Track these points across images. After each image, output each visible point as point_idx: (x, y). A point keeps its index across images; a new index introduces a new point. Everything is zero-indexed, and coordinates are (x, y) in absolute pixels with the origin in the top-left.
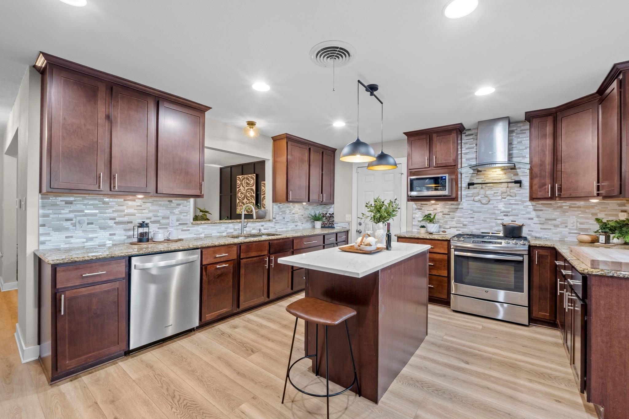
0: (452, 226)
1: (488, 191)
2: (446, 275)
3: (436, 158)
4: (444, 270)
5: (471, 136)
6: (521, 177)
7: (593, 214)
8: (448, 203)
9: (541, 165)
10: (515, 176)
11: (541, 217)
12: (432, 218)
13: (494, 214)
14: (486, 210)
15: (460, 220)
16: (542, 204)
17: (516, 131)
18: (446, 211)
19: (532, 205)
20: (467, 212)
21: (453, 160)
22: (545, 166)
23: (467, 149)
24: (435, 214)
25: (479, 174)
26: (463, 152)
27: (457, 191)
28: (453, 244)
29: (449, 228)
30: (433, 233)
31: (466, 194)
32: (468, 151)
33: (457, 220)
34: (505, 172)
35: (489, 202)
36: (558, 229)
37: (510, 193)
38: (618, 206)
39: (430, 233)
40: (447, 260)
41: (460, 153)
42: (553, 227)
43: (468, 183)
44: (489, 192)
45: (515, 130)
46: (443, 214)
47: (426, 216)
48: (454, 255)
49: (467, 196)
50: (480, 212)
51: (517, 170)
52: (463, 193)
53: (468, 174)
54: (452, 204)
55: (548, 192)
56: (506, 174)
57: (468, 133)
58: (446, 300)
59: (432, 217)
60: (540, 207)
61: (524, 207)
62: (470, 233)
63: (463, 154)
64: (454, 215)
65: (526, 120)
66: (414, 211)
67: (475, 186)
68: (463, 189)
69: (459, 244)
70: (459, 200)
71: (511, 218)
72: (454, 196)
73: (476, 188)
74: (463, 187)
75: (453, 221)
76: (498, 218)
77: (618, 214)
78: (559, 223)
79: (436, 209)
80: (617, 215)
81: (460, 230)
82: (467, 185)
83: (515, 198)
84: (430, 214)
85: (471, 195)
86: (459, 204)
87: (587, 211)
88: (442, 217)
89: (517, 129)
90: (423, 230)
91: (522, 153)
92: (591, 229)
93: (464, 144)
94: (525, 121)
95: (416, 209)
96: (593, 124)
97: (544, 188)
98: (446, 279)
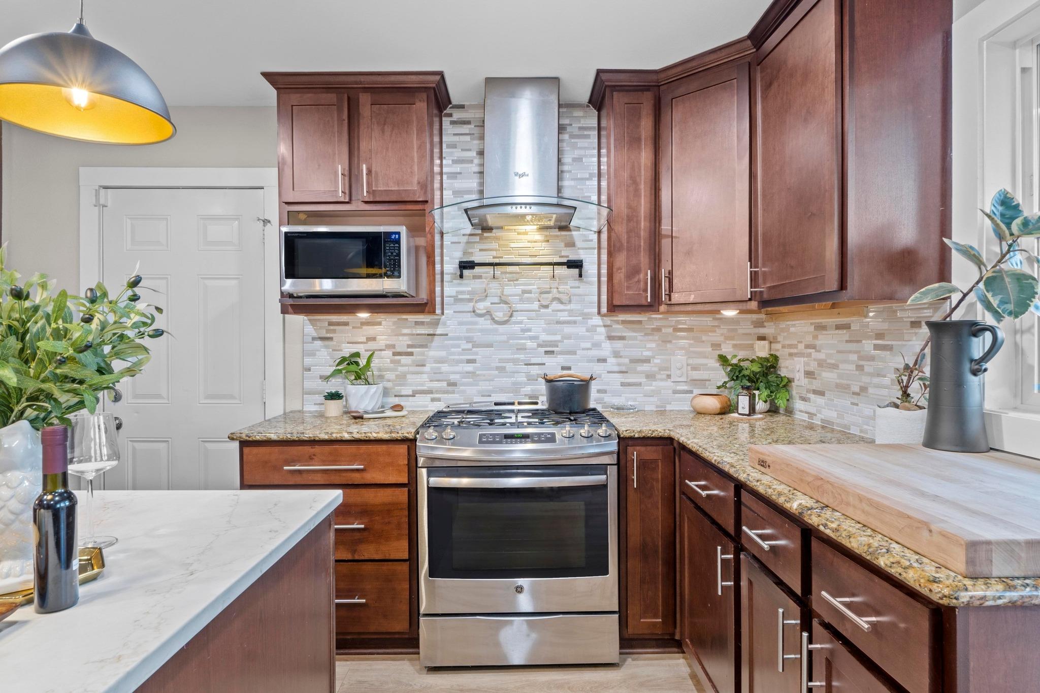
0: (419, 388)
1: (507, 285)
2: (405, 556)
3: (369, 172)
4: (398, 538)
5: (465, 126)
6: (581, 252)
7: (716, 346)
8: (407, 319)
9: (629, 219)
10: (568, 248)
11: (621, 354)
12: (362, 365)
13: (522, 349)
14: (504, 338)
15: (439, 368)
16: (624, 322)
17: (569, 129)
18: (402, 343)
19: (605, 326)
20: (458, 346)
21: (419, 183)
22: (638, 222)
23: (455, 162)
24: (372, 355)
25: (487, 238)
26: (445, 170)
27: (432, 283)
28: (425, 450)
29: (411, 393)
30: (365, 416)
31: (454, 294)
32: (457, 168)
33: (432, 368)
34: (546, 236)
35: (511, 316)
36: (654, 382)
37: (559, 292)
38: (752, 327)
39: (355, 418)
40: (406, 506)
41: (437, 174)
42: (645, 380)
43: (461, 262)
44: (510, 290)
45: (567, 125)
46: (395, 354)
47: (343, 360)
48: (428, 488)
49: (457, 300)
50: (490, 345)
51: (574, 233)
52: (449, 290)
53: (456, 235)
54: (417, 323)
55: (646, 290)
56: (548, 241)
57: (457, 115)
58: (407, 636)
59: (362, 362)
60: (619, 330)
61: (587, 331)
62: (467, 407)
63: (445, 177)
64: (423, 354)
65: (590, 102)
66: (308, 347)
67: (478, 270)
68: (446, 278)
69: (442, 451)
70: (438, 311)
71: (561, 360)
72: (423, 296)
73: (480, 277)
74: (447, 274)
75: (422, 373)
76: (534, 361)
77: (753, 344)
78: (656, 369)
79: (374, 339)
80: (751, 347)
81: (439, 400)
82: (458, 266)
83: (568, 307)
84: (357, 355)
85: (468, 297)
86: (436, 324)
87: (704, 338)
88: (392, 362)
89: (571, 125)
90: (334, 408)
91: (582, 189)
92: (710, 380)
93: (448, 146)
94: (588, 106)
95: (314, 339)
96: (740, 118)
97: (636, 279)
98: (405, 567)
